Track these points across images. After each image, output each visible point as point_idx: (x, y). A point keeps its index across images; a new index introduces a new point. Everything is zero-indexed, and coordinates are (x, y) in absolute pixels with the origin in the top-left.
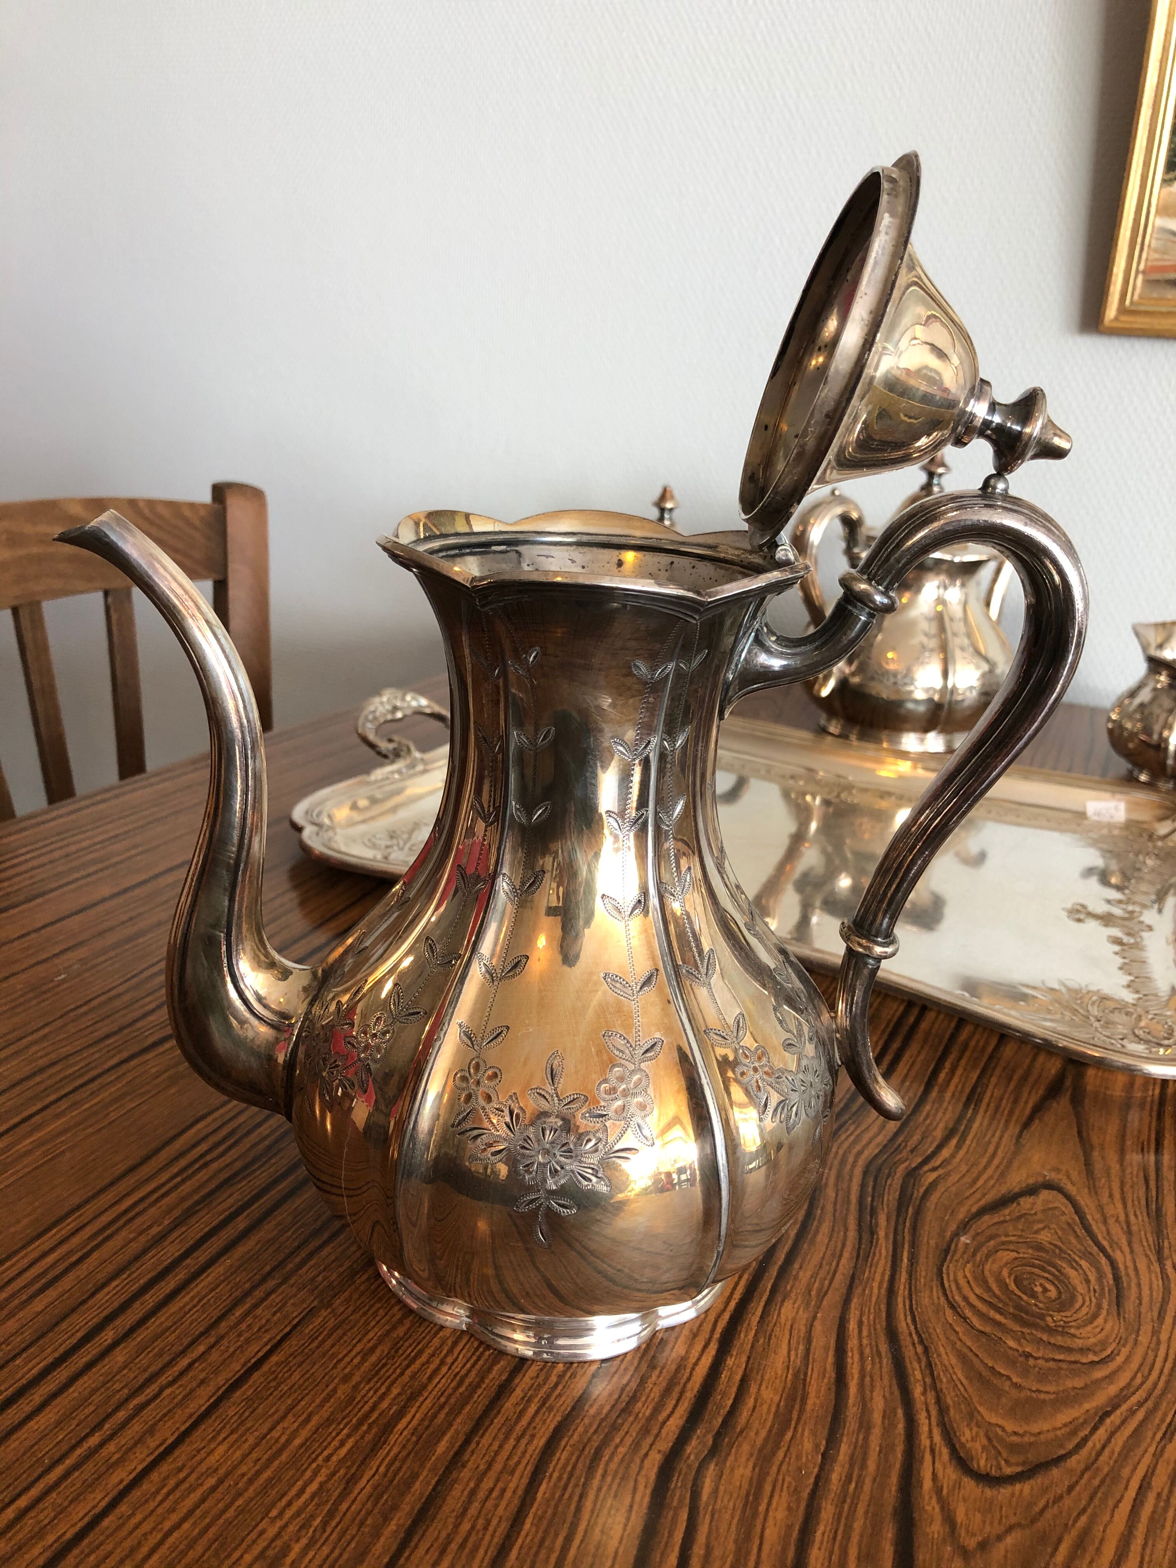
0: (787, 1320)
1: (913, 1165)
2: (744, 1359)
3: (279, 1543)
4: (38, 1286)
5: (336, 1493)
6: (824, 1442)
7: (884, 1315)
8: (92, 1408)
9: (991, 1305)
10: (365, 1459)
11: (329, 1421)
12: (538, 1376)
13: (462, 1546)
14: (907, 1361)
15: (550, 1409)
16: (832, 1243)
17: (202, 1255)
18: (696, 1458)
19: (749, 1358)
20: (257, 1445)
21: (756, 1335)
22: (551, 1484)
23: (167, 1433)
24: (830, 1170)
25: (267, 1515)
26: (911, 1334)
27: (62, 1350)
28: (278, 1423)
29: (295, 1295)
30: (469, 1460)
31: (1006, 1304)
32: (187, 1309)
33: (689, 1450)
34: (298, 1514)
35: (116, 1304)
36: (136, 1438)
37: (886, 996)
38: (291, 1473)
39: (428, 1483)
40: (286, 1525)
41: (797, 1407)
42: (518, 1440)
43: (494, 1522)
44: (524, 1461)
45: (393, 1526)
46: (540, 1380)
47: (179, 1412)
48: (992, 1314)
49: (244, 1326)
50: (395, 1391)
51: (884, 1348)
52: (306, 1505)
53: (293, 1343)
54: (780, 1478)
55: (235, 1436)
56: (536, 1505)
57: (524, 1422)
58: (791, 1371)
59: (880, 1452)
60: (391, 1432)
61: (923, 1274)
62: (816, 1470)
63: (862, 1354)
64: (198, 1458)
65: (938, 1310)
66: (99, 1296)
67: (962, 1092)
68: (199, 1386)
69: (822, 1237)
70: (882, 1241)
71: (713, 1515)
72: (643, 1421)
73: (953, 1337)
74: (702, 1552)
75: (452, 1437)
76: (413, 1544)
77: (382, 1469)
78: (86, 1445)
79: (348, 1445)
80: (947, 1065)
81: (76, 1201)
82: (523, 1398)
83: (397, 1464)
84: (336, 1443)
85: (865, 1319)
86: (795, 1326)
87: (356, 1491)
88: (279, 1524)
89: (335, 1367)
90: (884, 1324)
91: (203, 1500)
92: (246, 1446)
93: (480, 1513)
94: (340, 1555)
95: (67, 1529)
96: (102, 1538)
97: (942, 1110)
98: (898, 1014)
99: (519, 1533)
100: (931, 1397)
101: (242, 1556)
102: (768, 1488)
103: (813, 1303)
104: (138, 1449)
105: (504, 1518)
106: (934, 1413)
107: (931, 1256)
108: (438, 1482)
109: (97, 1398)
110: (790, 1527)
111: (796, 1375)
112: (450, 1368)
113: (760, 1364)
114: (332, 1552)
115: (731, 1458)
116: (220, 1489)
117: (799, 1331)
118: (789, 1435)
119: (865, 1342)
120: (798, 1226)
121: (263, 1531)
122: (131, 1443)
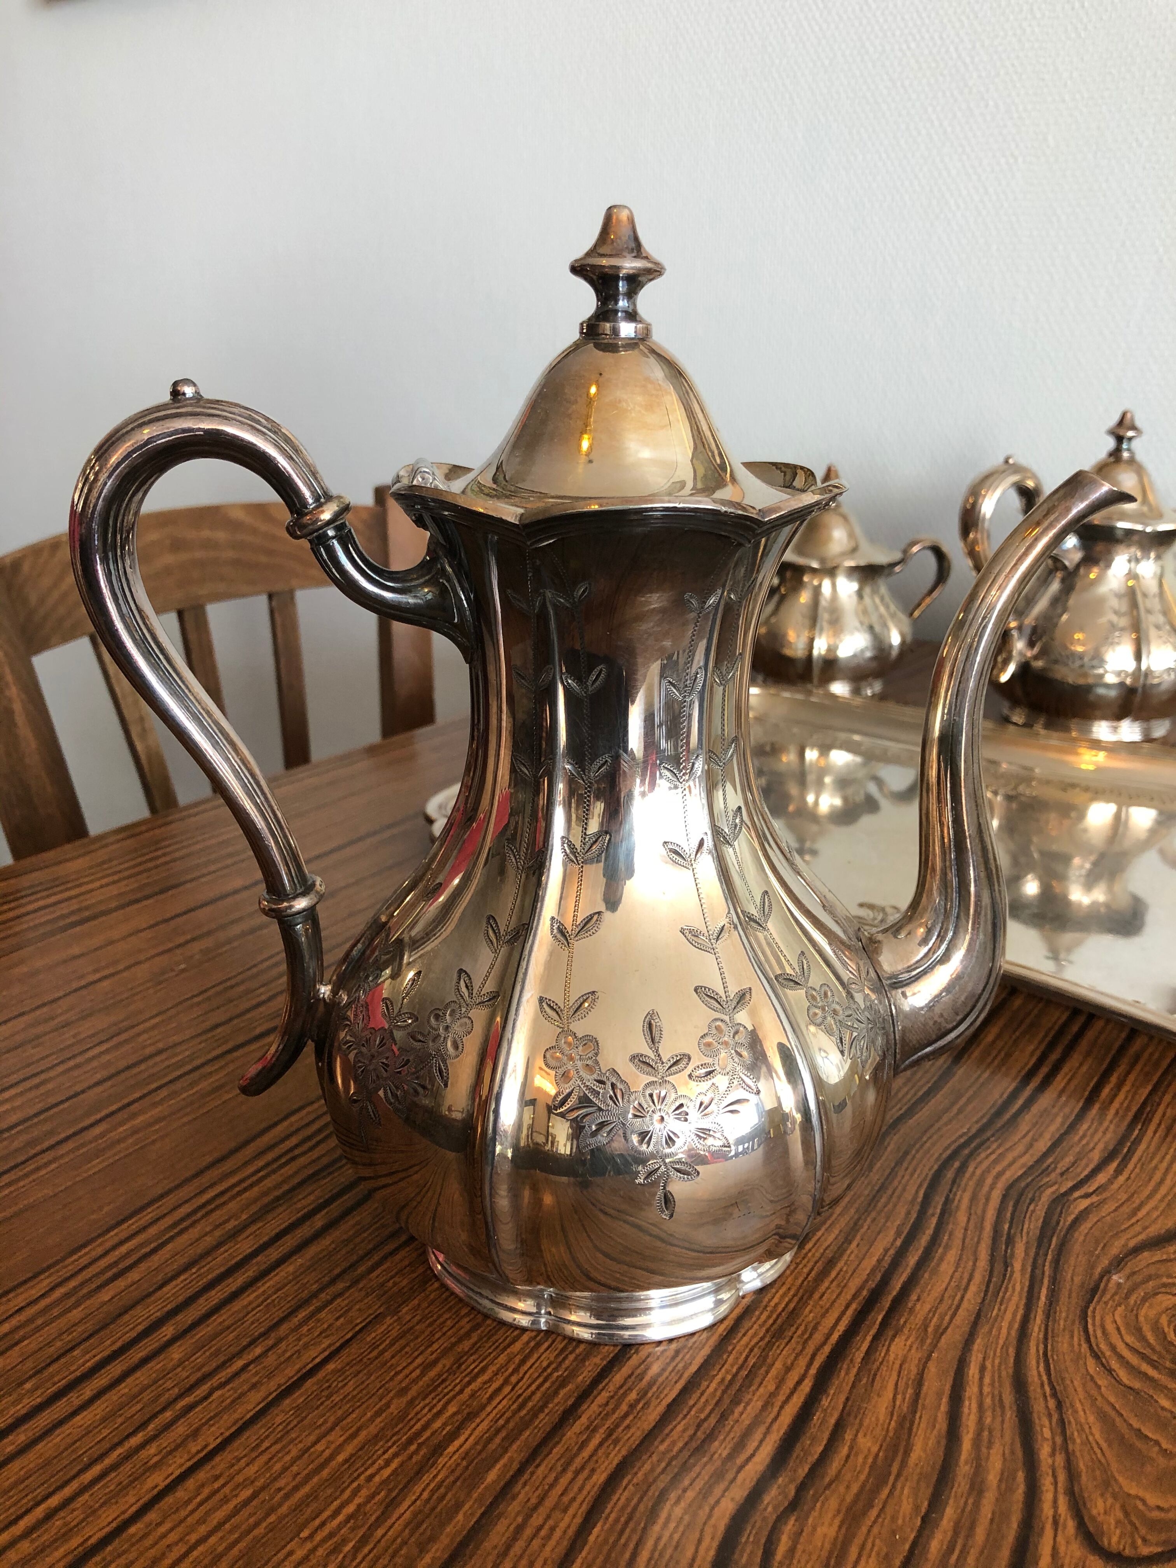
0: (896, 1358)
1: (1063, 1190)
2: (842, 1399)
4: (109, 1274)
5: (373, 1518)
6: (926, 1503)
7: (1012, 1360)
8: (139, 1406)
9: (1143, 1357)
10: (409, 1482)
11: (376, 1439)
12: (607, 1404)
14: (1035, 1415)
15: (616, 1442)
16: (957, 1275)
17: (274, 1254)
18: (775, 1508)
19: (847, 1399)
20: (299, 1457)
21: (858, 1374)
22: (607, 1526)
23: (211, 1438)
24: (964, 1191)
25: (297, 1535)
26: (1042, 1385)
27: (119, 1344)
28: (324, 1435)
29: (361, 1301)
30: (519, 1493)
31: (1161, 1356)
32: (250, 1308)
33: (766, 1499)
34: (331, 1535)
35: (181, 1299)
36: (179, 1441)
37: (1049, 1002)
38: (329, 1491)
39: (473, 1514)
41: (899, 1458)
42: (577, 1473)
44: (580, 1498)
47: (226, 1416)
48: (1145, 1367)
49: (305, 1329)
50: (452, 1409)
51: (1008, 1398)
52: (340, 1527)
53: (353, 1350)
54: (870, 1541)
55: (278, 1447)
56: (587, 1548)
57: (586, 1453)
58: (895, 1418)
59: (992, 1520)
60: (441, 1455)
61: (1064, 1315)
62: (912, 1536)
63: (981, 1404)
64: (236, 1468)
65: (1078, 1357)
66: (165, 1289)
67: (1128, 1108)
68: (249, 1390)
69: (947, 1267)
70: (1017, 1275)
72: (719, 1463)
73: (1094, 1392)
75: (505, 1466)
77: (425, 1495)
78: (127, 1445)
79: (394, 1465)
80: (1114, 1079)
81: (159, 1191)
82: (588, 1428)
83: (442, 1490)
84: (381, 1462)
85: (988, 1364)
86: (906, 1366)
87: (395, 1517)
88: (309, 1545)
89: (392, 1379)
90: (1011, 1371)
91: (236, 1511)
92: (288, 1458)
93: (524, 1551)
95: (94, 1532)
96: (127, 1545)
97: (1102, 1129)
98: (1061, 1022)
100: (1060, 1459)
102: (854, 1552)
103: (929, 1341)
104: (179, 1453)
105: (549, 1562)
106: (1062, 1477)
107: (1074, 1295)
108: (483, 1514)
109: (146, 1396)
111: (900, 1425)
112: (512, 1389)
113: (859, 1408)
115: (815, 1514)
116: (254, 1503)
117: (909, 1371)
118: (885, 1492)
119: (986, 1389)
120: (920, 1252)
121: (291, 1553)
122: (173, 1446)
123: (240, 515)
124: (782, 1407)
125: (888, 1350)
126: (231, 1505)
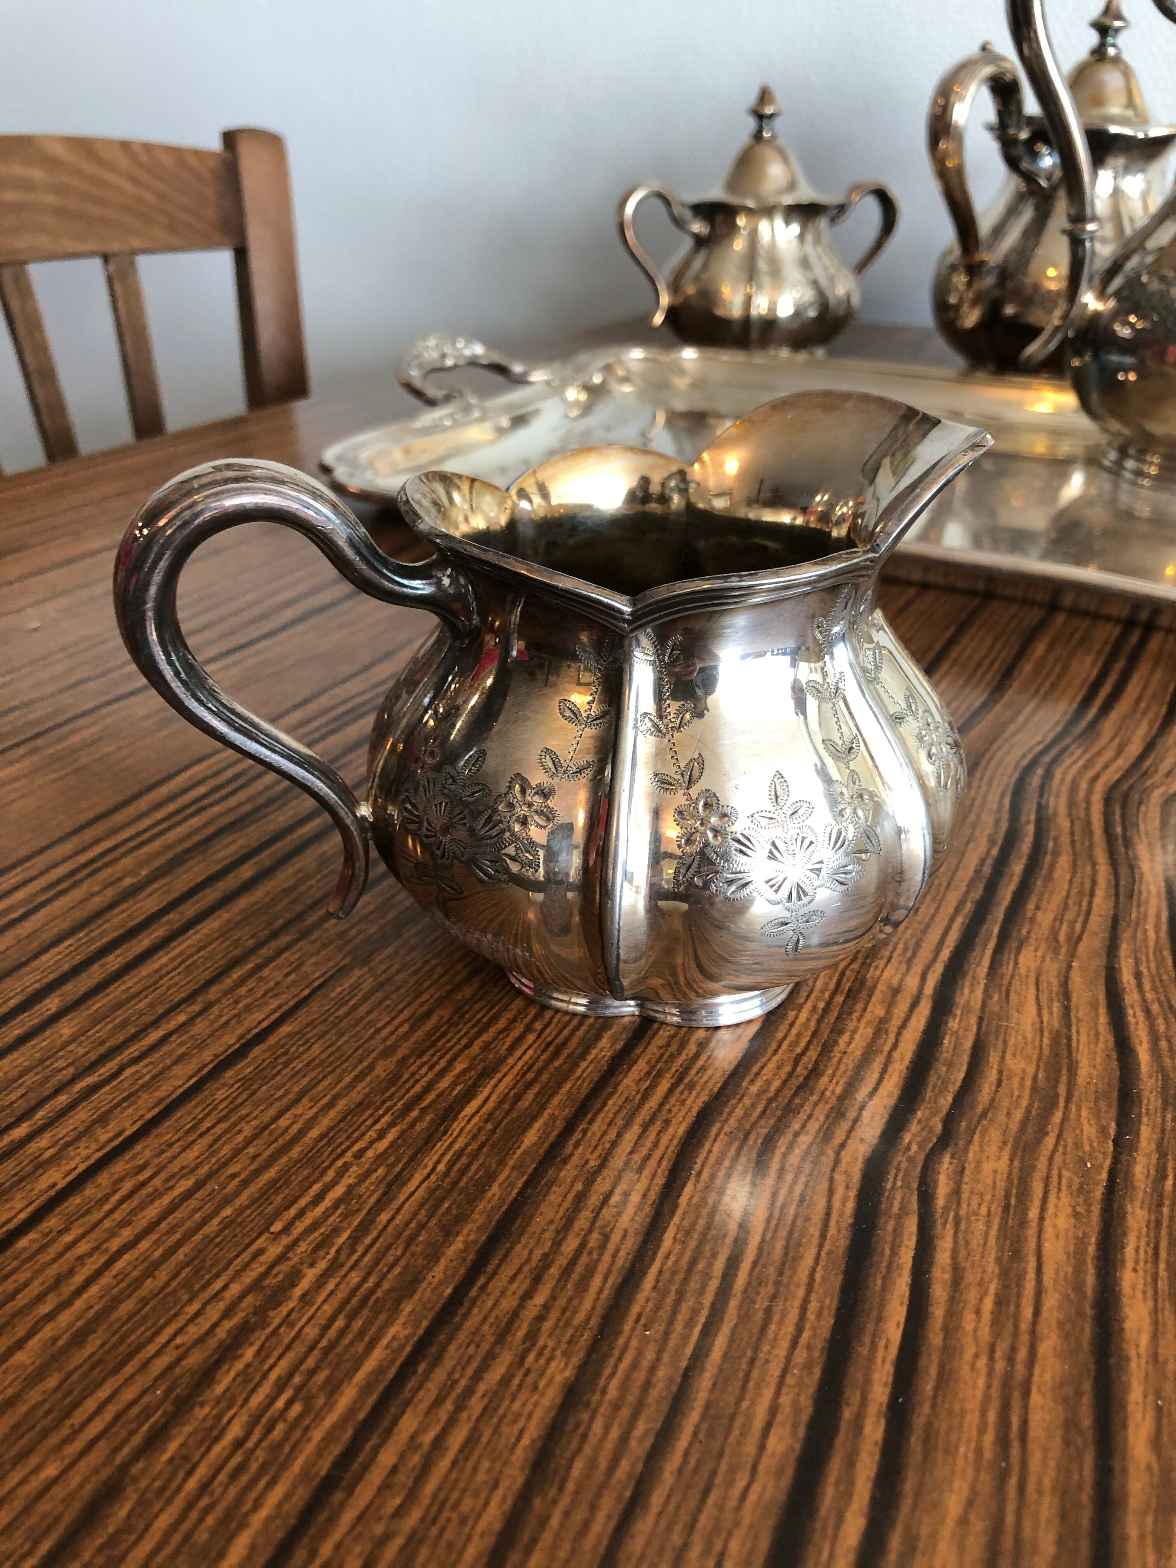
0: (1029, 971)
2: (973, 1020)
3: (284, 1267)
5: (373, 1200)
6: (1113, 1124)
8: (21, 1091)
10: (416, 1154)
11: (361, 1107)
12: (668, 1045)
13: (567, 1271)
15: (691, 1087)
16: (1078, 880)
17: (190, 910)
18: (921, 1146)
19: (981, 1019)
20: (255, 1137)
21: (986, 990)
23: (127, 1123)
24: (1057, 796)
25: (267, 1229)
28: (287, 1109)
29: (317, 953)
30: (571, 1155)
32: (164, 972)
33: (907, 1137)
34: (314, 1226)
35: (66, 967)
36: (81, 1129)
38: (306, 1172)
39: (512, 1185)
40: (295, 1243)
41: (1064, 1078)
42: (645, 1127)
43: (616, 1238)
44: (657, 1155)
45: (458, 1244)
46: (673, 1048)
47: (145, 1096)
49: (243, 991)
50: (459, 1067)
52: (326, 1215)
53: (314, 1008)
54: (1055, 1173)
55: (224, 1126)
56: (679, 1214)
57: (653, 1102)
58: (1046, 1034)
60: (455, 1118)
62: (1108, 1162)
63: (1147, 1011)
64: (168, 1154)
66: (41, 959)
68: (175, 1063)
69: (1061, 873)
71: (957, 1224)
72: (833, 1101)
74: (947, 1276)
75: (546, 1124)
76: (490, 1268)
77: (441, 1167)
79: (392, 1135)
82: (648, 1073)
83: (464, 1160)
84: (372, 1134)
85: (1143, 969)
86: (1043, 978)
87: (402, 1197)
88: (285, 1241)
89: (371, 1038)
91: (173, 1208)
92: (240, 1138)
93: (593, 1223)
94: (378, 1285)
96: (15, 1264)
98: (1116, 634)
99: (655, 1253)
101: (225, 1287)
102: (1037, 1188)
103: (1063, 950)
104: (83, 1144)
105: (631, 1233)
108: (526, 1185)
109: (29, 1080)
110: (1081, 1242)
111: (1055, 1040)
112: (539, 1036)
113: (998, 1027)
114: (364, 1280)
115: (974, 1148)
116: (198, 1195)
117: (1049, 984)
118: (1058, 1117)
119: (1149, 996)
120: (1024, 861)
121: (261, 1252)
122: (73, 1135)
124: (899, 1034)
125: (1016, 964)
126: (166, 1200)
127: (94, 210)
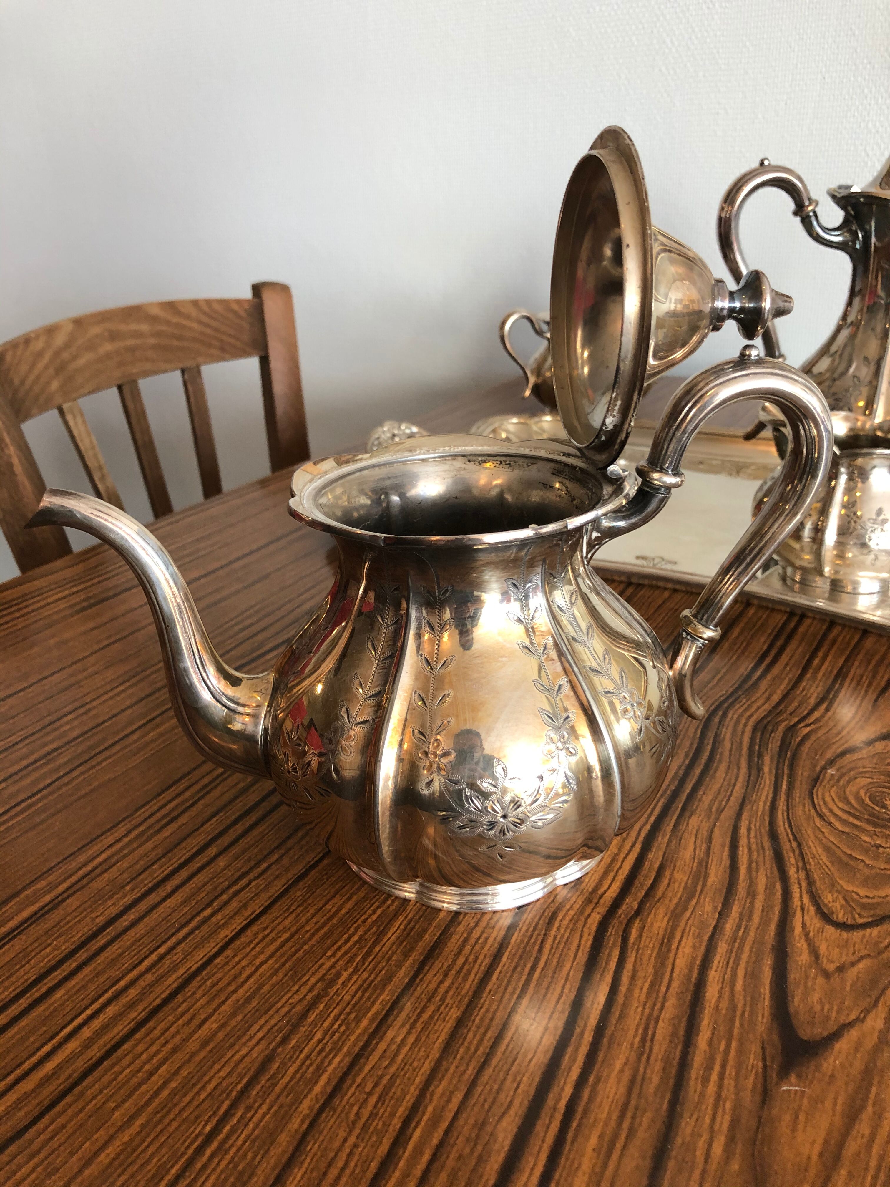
0: (693, 828)
1: (792, 723)
2: (661, 854)
3: (334, 971)
4: (165, 821)
5: (371, 941)
6: (720, 905)
7: (767, 823)
8: (205, 893)
9: (850, 813)
11: (363, 900)
13: (459, 972)
14: (785, 852)
16: (728, 777)
18: (626, 916)
19: (665, 853)
20: (316, 913)
21: (669, 838)
22: (521, 934)
23: (256, 907)
24: (727, 728)
25: (325, 954)
26: (787, 835)
27: (183, 859)
28: (330, 900)
31: (860, 812)
32: (264, 833)
33: (620, 911)
34: (346, 953)
35: (217, 831)
36: (235, 911)
37: (773, 610)
38: (340, 929)
39: (435, 935)
40: (338, 960)
41: (701, 883)
43: (481, 957)
45: (411, 960)
47: (263, 895)
48: (851, 820)
49: (304, 842)
51: (767, 843)
52: (351, 949)
54: (688, 928)
55: (301, 908)
56: (510, 947)
58: (696, 860)
59: (763, 910)
61: (798, 795)
62: (714, 923)
63: (750, 849)
64: (277, 922)
65: (809, 818)
66: (205, 827)
67: (831, 672)
68: (275, 879)
69: (721, 773)
70: (767, 776)
71: (638, 951)
72: (587, 894)
73: (820, 836)
74: (630, 974)
76: (425, 971)
77: (402, 927)
78: (202, 915)
79: (379, 912)
80: (821, 654)
81: (186, 770)
83: (412, 923)
84: (370, 911)
85: (753, 826)
86: (700, 832)
87: (385, 940)
88: (333, 960)
90: (767, 829)
91: (282, 946)
92: (309, 914)
93: (471, 952)
94: (375, 978)
95: (193, 964)
96: (215, 970)
97: (815, 685)
98: (782, 622)
99: (499, 964)
100: (802, 875)
101: (309, 979)
102: (678, 935)
103: (713, 817)
104: (237, 917)
105: (488, 955)
106: (804, 884)
107: (804, 783)
108: (441, 935)
109: (208, 888)
110: (694, 958)
111: (700, 864)
113: (673, 857)
114: (370, 976)
115: (652, 916)
116: (292, 940)
117: (702, 834)
118: (694, 901)
119: (753, 840)
120: (702, 766)
121: (322, 965)
122: (232, 913)
123: (155, 311)
124: (623, 861)
125: (688, 824)
126: (278, 942)
127: (175, 343)
